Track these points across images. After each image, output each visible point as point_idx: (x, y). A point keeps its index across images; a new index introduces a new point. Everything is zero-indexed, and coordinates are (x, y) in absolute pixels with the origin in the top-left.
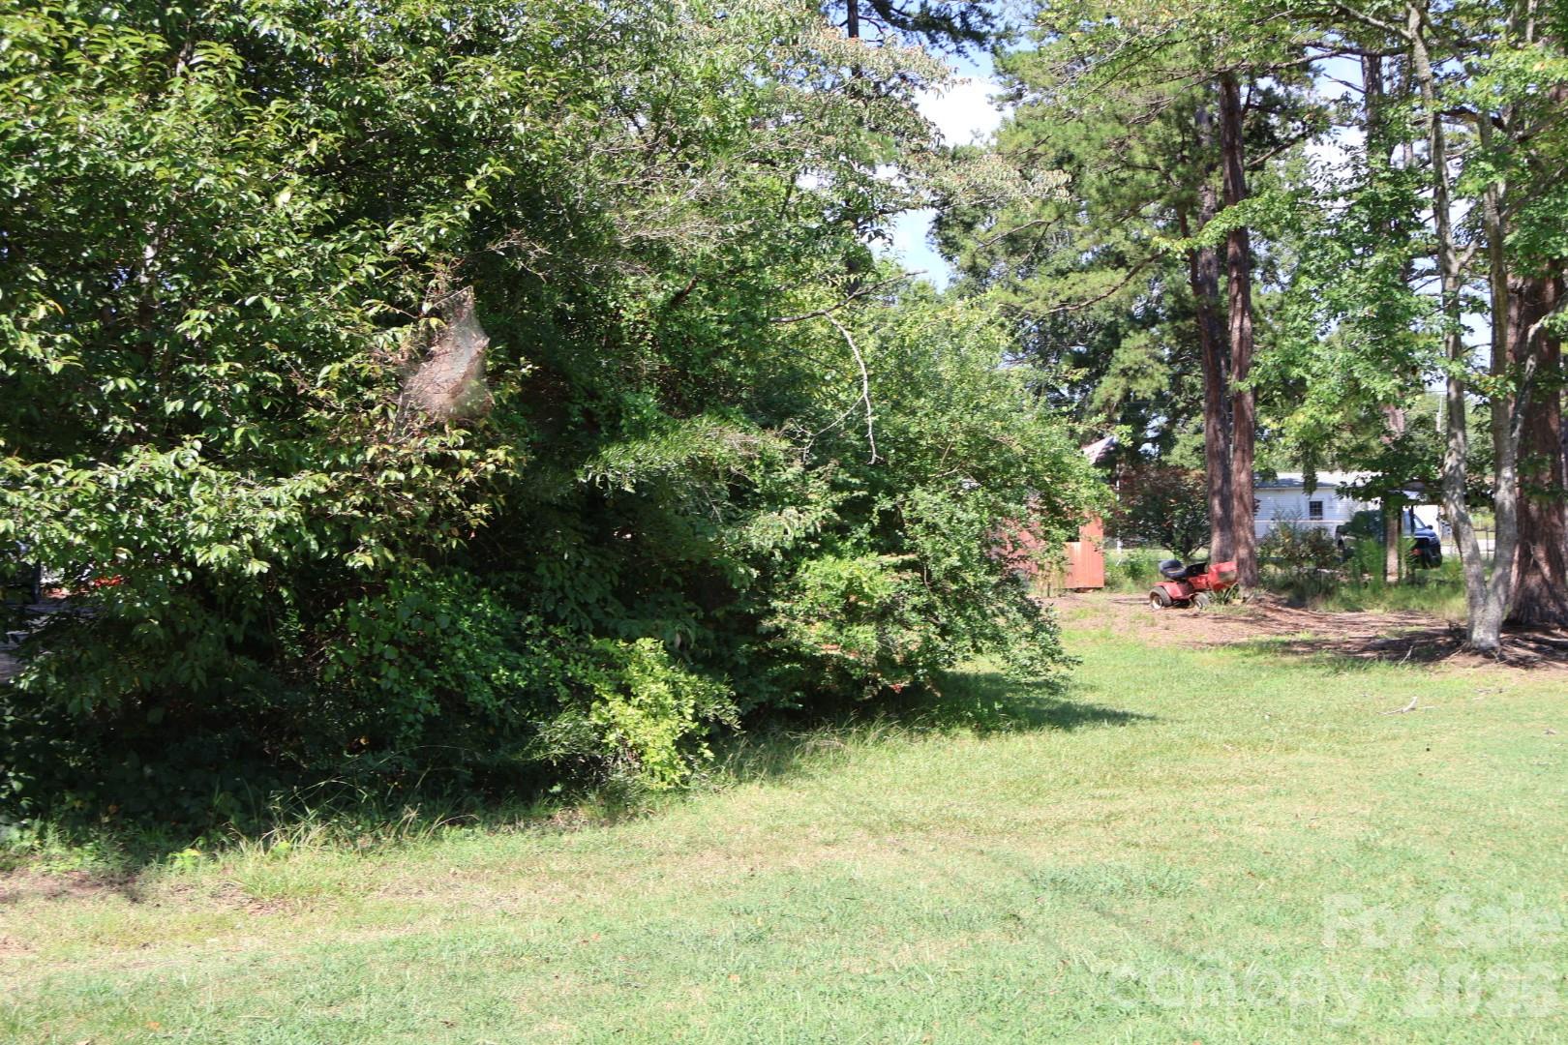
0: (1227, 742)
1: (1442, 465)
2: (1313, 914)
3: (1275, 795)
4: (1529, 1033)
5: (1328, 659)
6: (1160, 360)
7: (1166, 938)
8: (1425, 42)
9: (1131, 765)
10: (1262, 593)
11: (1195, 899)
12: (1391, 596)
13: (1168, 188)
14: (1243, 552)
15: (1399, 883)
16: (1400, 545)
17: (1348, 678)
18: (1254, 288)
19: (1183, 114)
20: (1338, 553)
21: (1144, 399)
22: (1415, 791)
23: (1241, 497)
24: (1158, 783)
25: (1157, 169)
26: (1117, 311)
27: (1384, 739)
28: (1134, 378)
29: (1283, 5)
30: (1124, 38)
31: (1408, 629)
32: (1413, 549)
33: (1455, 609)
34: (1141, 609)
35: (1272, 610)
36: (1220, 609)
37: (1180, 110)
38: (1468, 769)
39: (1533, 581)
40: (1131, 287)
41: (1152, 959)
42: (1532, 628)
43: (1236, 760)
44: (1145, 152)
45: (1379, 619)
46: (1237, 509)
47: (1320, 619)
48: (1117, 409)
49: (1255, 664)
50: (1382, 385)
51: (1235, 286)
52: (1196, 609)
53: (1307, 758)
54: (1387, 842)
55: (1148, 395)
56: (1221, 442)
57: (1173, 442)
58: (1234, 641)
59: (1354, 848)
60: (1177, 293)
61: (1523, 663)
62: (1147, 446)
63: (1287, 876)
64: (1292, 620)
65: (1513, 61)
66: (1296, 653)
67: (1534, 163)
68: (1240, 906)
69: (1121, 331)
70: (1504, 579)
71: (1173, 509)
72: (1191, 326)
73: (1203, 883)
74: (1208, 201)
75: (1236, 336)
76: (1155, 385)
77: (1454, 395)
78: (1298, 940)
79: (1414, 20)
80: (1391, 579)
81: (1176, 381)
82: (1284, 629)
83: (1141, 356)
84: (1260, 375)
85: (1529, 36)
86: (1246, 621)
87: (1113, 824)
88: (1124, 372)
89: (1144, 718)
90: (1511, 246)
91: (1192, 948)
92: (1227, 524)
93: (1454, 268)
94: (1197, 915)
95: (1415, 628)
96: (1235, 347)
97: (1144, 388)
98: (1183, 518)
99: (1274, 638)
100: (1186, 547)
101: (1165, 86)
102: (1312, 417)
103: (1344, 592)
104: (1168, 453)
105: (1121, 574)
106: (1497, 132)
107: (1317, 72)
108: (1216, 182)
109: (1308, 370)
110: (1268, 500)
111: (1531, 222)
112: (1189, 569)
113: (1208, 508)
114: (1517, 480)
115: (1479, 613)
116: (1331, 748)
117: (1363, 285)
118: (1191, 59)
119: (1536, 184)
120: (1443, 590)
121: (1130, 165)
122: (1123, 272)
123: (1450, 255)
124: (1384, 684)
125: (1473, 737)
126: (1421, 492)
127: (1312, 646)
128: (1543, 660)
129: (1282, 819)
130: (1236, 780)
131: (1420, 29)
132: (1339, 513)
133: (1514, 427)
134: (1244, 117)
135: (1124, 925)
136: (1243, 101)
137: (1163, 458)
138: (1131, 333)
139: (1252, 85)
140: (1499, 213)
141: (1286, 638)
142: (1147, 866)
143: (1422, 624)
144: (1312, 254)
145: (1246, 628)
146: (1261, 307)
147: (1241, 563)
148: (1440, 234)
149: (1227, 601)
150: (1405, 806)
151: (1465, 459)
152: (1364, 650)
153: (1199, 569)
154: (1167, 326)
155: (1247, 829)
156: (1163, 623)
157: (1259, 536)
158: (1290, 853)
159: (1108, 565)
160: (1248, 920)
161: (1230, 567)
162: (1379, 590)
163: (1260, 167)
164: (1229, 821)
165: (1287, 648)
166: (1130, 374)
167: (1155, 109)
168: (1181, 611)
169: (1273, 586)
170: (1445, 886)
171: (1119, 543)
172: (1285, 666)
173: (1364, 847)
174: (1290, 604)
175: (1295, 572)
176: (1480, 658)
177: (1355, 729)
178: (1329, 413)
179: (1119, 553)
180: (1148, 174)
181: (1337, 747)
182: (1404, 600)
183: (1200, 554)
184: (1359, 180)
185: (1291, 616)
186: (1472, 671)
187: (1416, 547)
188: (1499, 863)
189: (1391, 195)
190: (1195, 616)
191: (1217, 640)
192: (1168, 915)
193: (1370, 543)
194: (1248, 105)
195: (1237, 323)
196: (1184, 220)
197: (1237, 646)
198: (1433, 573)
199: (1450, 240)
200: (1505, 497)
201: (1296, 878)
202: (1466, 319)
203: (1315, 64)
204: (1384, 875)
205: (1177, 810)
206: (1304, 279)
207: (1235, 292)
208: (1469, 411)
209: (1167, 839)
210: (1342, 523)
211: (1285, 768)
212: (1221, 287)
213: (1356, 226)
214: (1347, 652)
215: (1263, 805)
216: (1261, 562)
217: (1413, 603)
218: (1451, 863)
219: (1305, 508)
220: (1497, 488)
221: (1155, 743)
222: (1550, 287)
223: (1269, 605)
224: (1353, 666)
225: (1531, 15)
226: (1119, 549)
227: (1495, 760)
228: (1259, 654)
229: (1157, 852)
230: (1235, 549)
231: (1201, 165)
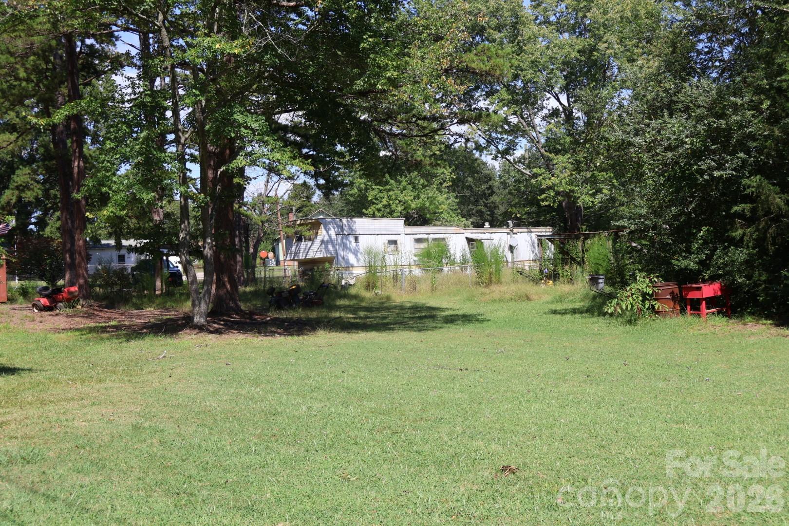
0: (69, 379)
1: (178, 237)
2: (107, 464)
3: (92, 405)
4: (209, 509)
5: (124, 334)
6: (38, 182)
7: (29, 485)
8: (166, 28)
9: (16, 395)
10: (92, 302)
11: (46, 463)
12: (158, 301)
13: (38, 91)
14: (81, 281)
15: (152, 444)
16: (162, 276)
17: (133, 343)
18: (85, 147)
19: (45, 53)
20: (131, 281)
21: (29, 202)
22: (162, 397)
23: (80, 253)
24: (30, 404)
25: (33, 81)
26: (13, 155)
27: (150, 372)
28: (23, 191)
29: (94, 2)
30: (10, 11)
31: (165, 318)
32: (168, 278)
33: (187, 306)
34: (28, 313)
35: (97, 311)
36: (69, 311)
37: (44, 51)
38: (189, 385)
39: (222, 292)
40: (20, 143)
41: (20, 498)
42: (223, 315)
43: (74, 389)
44: (25, 72)
45: (151, 313)
46: (78, 259)
47: (122, 314)
48: (14, 207)
49: (87, 339)
50: (147, 196)
51: (75, 145)
52: (57, 311)
53: (110, 385)
54: (147, 424)
55: (31, 199)
56: (70, 224)
57: (46, 224)
58: (76, 327)
59: (131, 428)
60: (45, 146)
61: (217, 332)
62: (32, 227)
63: (95, 446)
64: (107, 315)
65: (207, 41)
66: (109, 332)
67: (218, 91)
68: (70, 464)
69: (15, 166)
70: (208, 292)
71: (46, 259)
72: (54, 164)
73: (51, 454)
74: (60, 99)
75: (76, 170)
76: (35, 194)
77: (183, 202)
78: (99, 478)
79: (161, 17)
80: (158, 293)
81: (46, 192)
82: (103, 320)
83: (26, 179)
84: (86, 191)
85: (215, 30)
86: (83, 317)
87: (4, 427)
88: (17, 188)
89: (25, 370)
90: (209, 130)
91: (43, 489)
92: (73, 266)
93: (182, 140)
94: (46, 472)
95: (168, 317)
96: (75, 175)
97: (29, 196)
98: (51, 264)
99: (97, 324)
100: (52, 280)
101: (35, 38)
102: (112, 212)
103: (134, 300)
104: (43, 230)
105: (17, 294)
106: (201, 75)
107: (117, 38)
108: (64, 90)
109: (110, 189)
110: (96, 254)
111: (217, 120)
112: (53, 291)
113: (64, 259)
114: (214, 243)
115: (197, 309)
116: (123, 379)
117: (138, 147)
118: (48, 26)
119: (220, 102)
120: (183, 298)
121: (17, 78)
122: (15, 135)
123: (181, 134)
124: (151, 346)
125: (193, 369)
126: (169, 249)
127: (117, 328)
128: (226, 329)
129: (95, 417)
130: (73, 399)
131: (163, 22)
132: (132, 260)
133: (211, 218)
134: (78, 58)
135: (7, 481)
136: (78, 49)
137: (41, 233)
138: (21, 167)
139: (83, 42)
140: (203, 114)
141: (103, 325)
142: (21, 448)
143: (171, 314)
144: (112, 130)
145: (84, 321)
146: (90, 155)
147: (80, 287)
148: (176, 123)
149: (74, 307)
150: (157, 405)
151: (189, 233)
152: (142, 329)
153: (59, 290)
154: (40, 163)
155: (76, 424)
156: (39, 319)
157: (90, 272)
158: (97, 434)
159: (10, 290)
160: (74, 471)
161: (74, 289)
162: (152, 298)
163: (89, 84)
164: (67, 420)
165: (104, 330)
166: (22, 188)
167: (29, 50)
168: (49, 313)
169: (97, 298)
170: (174, 443)
171: (17, 278)
172: (102, 339)
173: (136, 428)
174: (107, 307)
175: (109, 291)
176: (197, 331)
177: (135, 368)
178: (121, 210)
179: (16, 283)
180: (28, 84)
181: (126, 378)
182: (164, 303)
183: (61, 282)
184: (135, 95)
185: (108, 313)
186: (194, 336)
187: (170, 277)
188: (200, 429)
189: (151, 103)
190: (57, 315)
191: (67, 327)
192: (31, 473)
193: (146, 275)
194: (80, 52)
195: (76, 164)
196: (48, 109)
197: (78, 330)
198: (179, 290)
199: (180, 127)
200: (208, 252)
201: (100, 446)
202: (189, 165)
203: (116, 34)
204: (145, 440)
205: (40, 417)
206: (108, 142)
207: (75, 148)
208: (190, 209)
209: (33, 433)
210: (133, 265)
211: (98, 391)
212: (69, 145)
213: (134, 117)
214: (134, 330)
215: (86, 410)
216: (92, 286)
217: (168, 304)
218: (178, 431)
219: (115, 258)
220: (204, 248)
221: (31, 383)
222: (228, 151)
223: (95, 308)
224: (136, 337)
225: (216, 20)
226: (17, 281)
227: (202, 379)
228: (89, 333)
229: (27, 440)
230: (77, 280)
231: (56, 81)
